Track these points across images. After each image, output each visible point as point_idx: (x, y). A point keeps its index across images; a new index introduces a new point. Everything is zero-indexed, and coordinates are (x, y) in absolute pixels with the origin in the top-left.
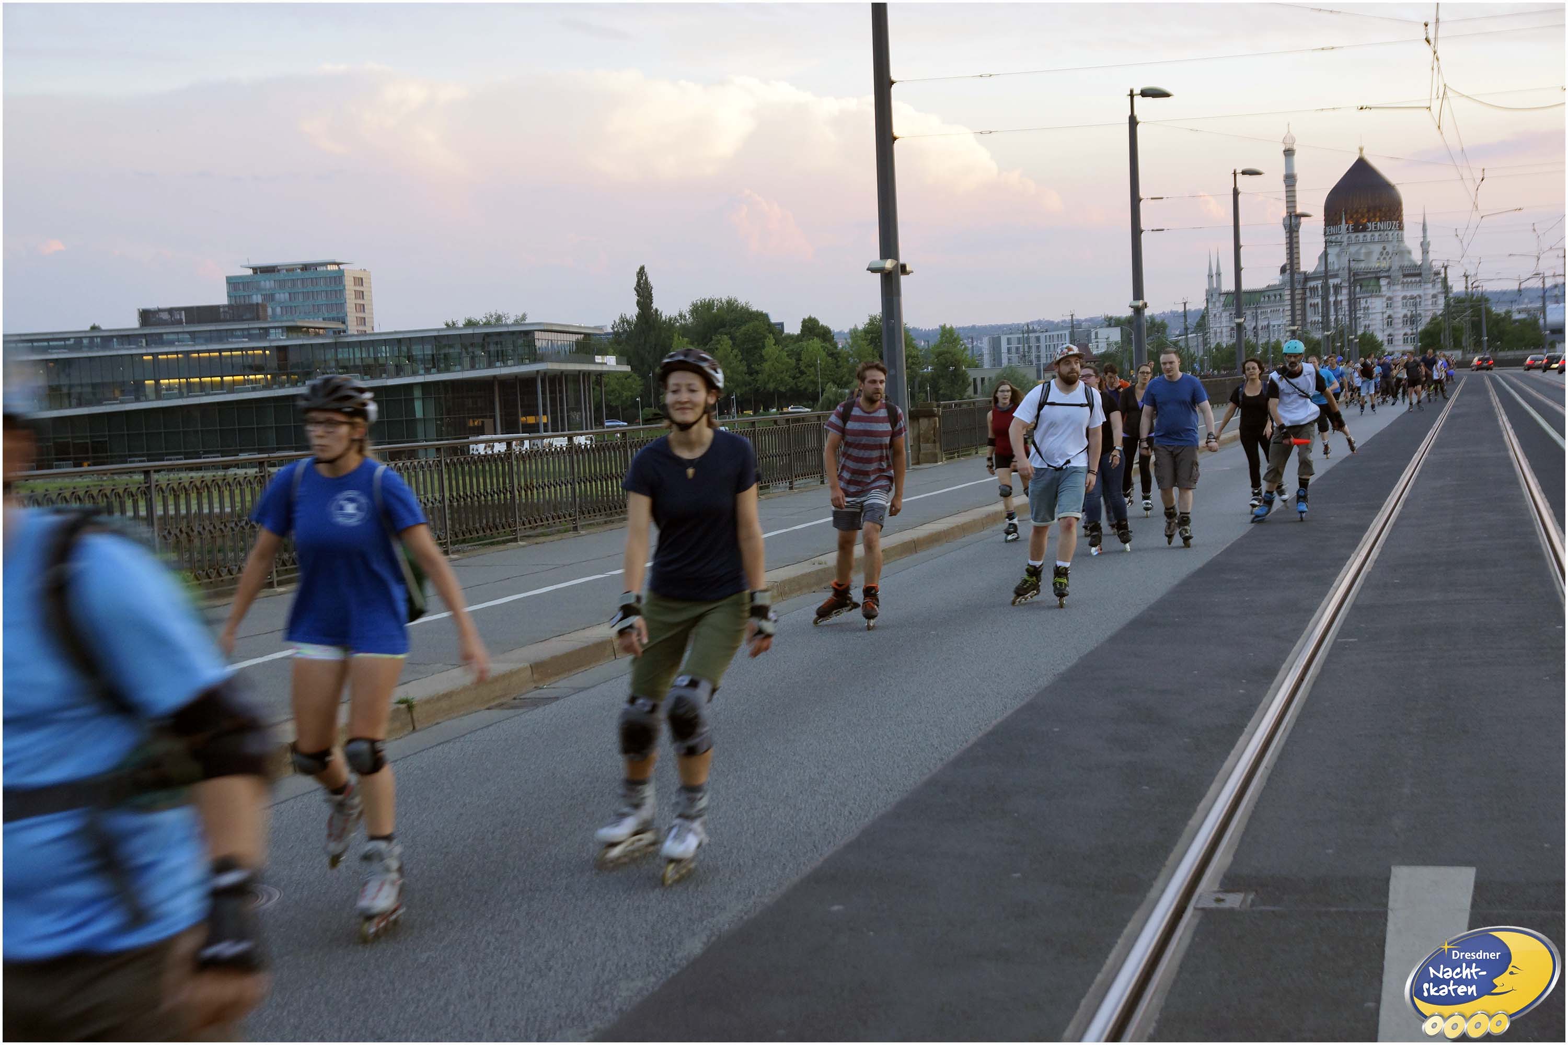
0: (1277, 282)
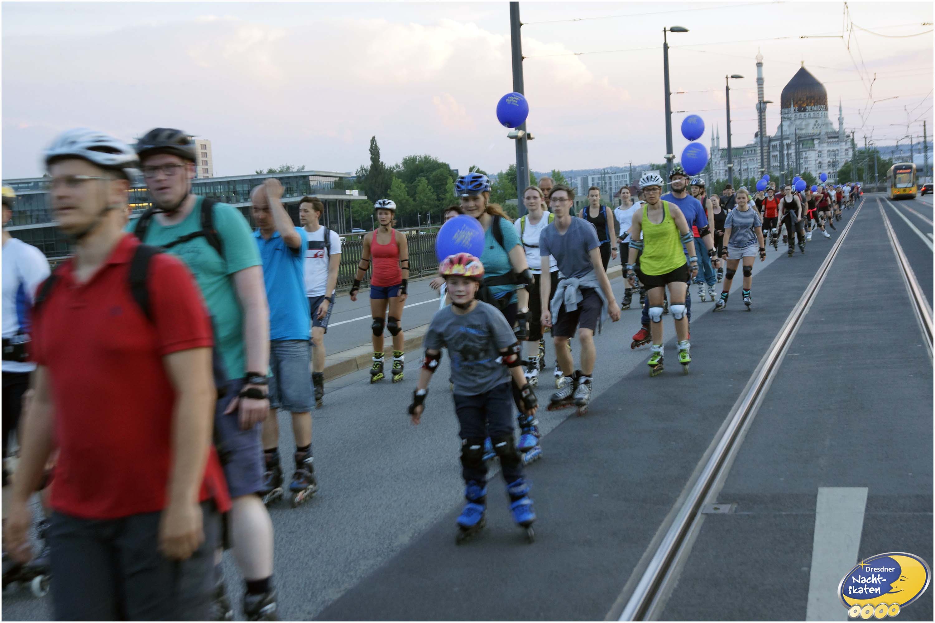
0: (753, 143)
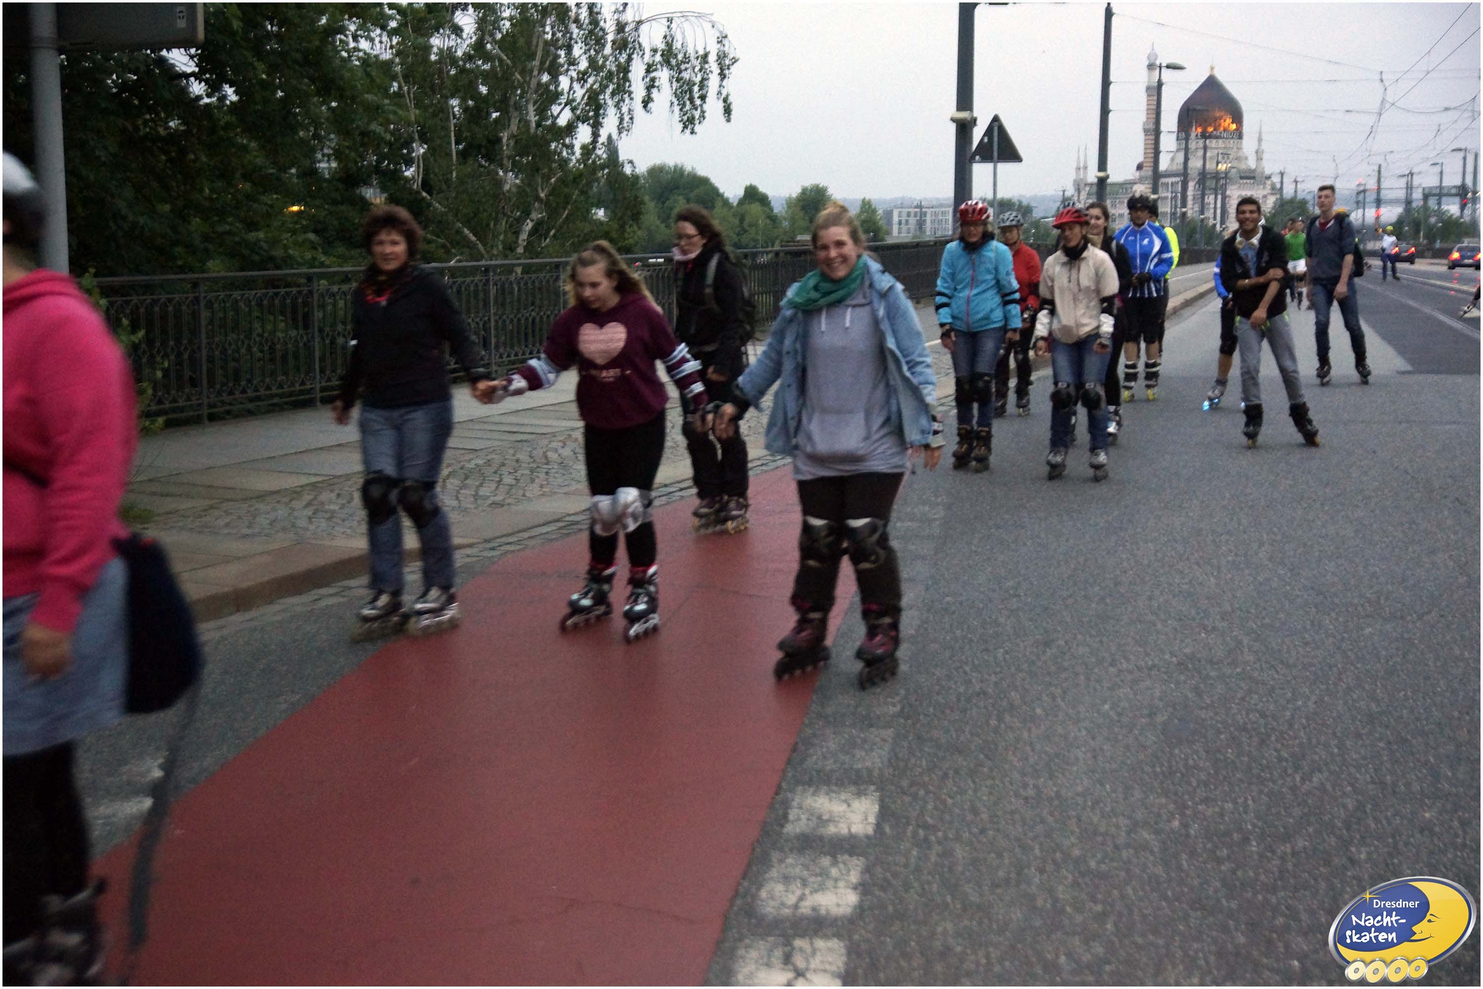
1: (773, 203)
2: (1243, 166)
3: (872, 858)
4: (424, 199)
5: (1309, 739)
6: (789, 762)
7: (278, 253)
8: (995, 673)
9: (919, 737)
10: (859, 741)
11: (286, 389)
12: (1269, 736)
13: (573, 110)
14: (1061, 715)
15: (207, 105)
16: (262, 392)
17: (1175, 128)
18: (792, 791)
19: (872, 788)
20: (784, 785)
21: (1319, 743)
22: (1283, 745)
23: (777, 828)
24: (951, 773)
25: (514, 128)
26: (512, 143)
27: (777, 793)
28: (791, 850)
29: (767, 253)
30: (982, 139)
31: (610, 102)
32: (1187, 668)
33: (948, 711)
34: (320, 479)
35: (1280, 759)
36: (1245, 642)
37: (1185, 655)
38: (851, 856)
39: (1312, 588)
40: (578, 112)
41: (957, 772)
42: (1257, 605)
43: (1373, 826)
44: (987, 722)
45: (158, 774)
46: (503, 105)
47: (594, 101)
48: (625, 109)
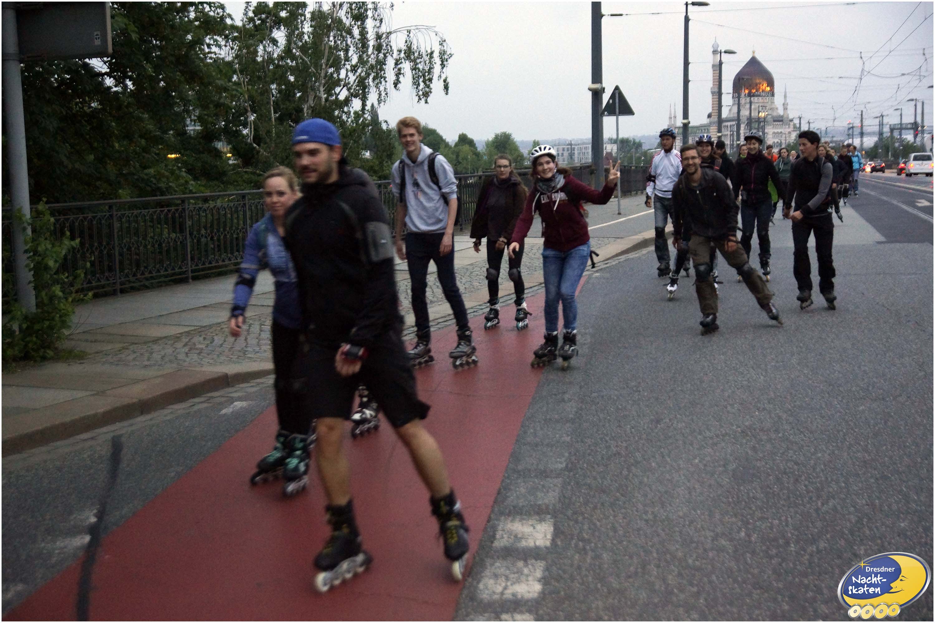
0: (705, 122)
1: (477, 145)
2: (775, 114)
3: (550, 562)
4: (255, 148)
5: (827, 478)
6: (495, 502)
7: (162, 185)
8: (626, 441)
9: (577, 483)
10: (540, 487)
11: (170, 272)
12: (801, 476)
13: (349, 89)
14: (668, 467)
15: (116, 92)
16: (154, 274)
17: (731, 90)
18: (498, 520)
19: (549, 516)
20: (492, 516)
21: (832, 480)
22: (809, 482)
23: (488, 544)
24: (599, 505)
25: (311, 102)
26: (310, 112)
27: (488, 521)
28: (498, 558)
29: (474, 177)
30: (609, 101)
31: (371, 83)
32: (747, 435)
33: (596, 466)
34: (193, 328)
35: (808, 492)
36: (784, 416)
37: (746, 426)
38: (536, 560)
39: (826, 382)
40: (352, 91)
41: (603, 504)
42: (791, 394)
43: (868, 532)
44: (621, 472)
45: (93, 520)
46: (303, 88)
47: (362, 83)
48: (382, 88)
